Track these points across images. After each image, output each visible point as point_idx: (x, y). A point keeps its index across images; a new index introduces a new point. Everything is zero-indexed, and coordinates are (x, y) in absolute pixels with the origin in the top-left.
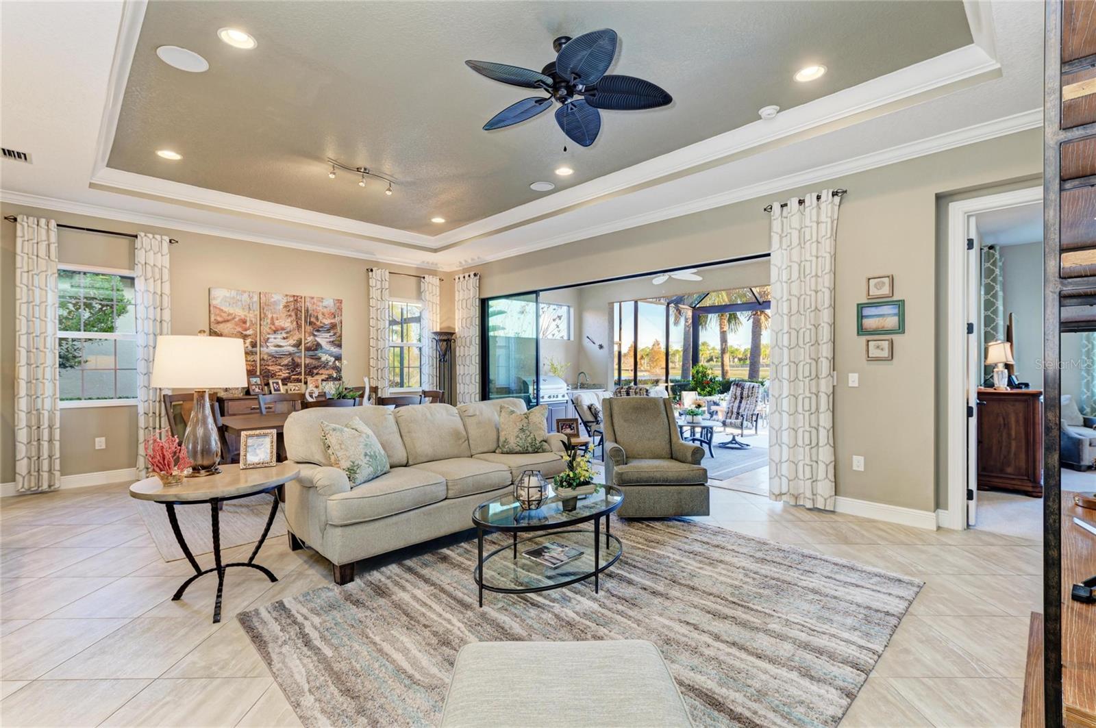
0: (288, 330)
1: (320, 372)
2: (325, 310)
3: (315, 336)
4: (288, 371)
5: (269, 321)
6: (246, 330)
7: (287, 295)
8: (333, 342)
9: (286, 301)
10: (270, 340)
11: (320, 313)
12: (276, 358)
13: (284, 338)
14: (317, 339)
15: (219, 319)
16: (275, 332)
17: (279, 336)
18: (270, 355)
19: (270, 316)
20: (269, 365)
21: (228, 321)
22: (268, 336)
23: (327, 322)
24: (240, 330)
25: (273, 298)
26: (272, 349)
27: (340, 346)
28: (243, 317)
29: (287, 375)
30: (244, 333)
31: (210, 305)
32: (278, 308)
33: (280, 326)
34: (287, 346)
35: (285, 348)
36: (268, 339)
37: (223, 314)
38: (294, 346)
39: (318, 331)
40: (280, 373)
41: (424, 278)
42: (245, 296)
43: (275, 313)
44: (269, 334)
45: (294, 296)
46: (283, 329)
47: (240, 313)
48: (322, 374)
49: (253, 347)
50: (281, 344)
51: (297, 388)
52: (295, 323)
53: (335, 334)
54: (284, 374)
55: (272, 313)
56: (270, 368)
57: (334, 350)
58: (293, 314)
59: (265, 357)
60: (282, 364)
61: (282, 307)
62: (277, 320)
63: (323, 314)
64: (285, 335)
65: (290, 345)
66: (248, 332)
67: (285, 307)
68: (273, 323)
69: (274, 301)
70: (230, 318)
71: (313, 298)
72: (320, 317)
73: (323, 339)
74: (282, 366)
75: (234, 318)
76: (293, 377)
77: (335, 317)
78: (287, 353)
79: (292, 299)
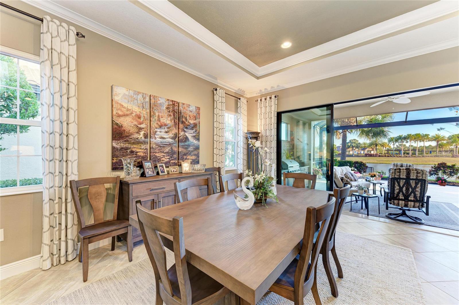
0: (169, 126)
1: (188, 158)
2: (190, 113)
3: (185, 131)
4: (168, 157)
5: (156, 118)
6: (141, 124)
7: (168, 100)
8: (195, 136)
9: (168, 104)
10: (158, 133)
11: (188, 115)
12: (161, 146)
13: (166, 132)
14: (186, 134)
15: (120, 113)
16: (160, 127)
17: (163, 130)
18: (157, 144)
19: (157, 114)
20: (156, 153)
21: (127, 115)
22: (156, 130)
23: (192, 122)
24: (136, 123)
25: (159, 100)
26: (159, 140)
27: (198, 139)
28: (138, 113)
29: (168, 160)
30: (139, 126)
31: (112, 100)
32: (162, 108)
33: (164, 122)
34: (168, 138)
35: (167, 140)
36: (156, 132)
37: (123, 109)
38: (172, 138)
39: (187, 128)
40: (163, 159)
41: (240, 99)
42: (140, 97)
43: (161, 112)
44: (156, 128)
45: (173, 101)
46: (166, 125)
47: (137, 110)
48: (189, 159)
49: (145, 138)
50: (165, 136)
51: (175, 170)
52: (173, 121)
53: (196, 131)
54: (166, 159)
55: (158, 112)
56: (157, 155)
57: (195, 142)
58: (172, 114)
59: (154, 146)
60: (165, 151)
61: (165, 108)
62: (162, 118)
63: (189, 116)
64: (166, 130)
65: (169, 138)
66: (142, 126)
67: (167, 108)
68: (159, 120)
69: (160, 103)
70: (128, 113)
71: (184, 104)
72: (188, 118)
73: (189, 134)
74: (165, 153)
75: (132, 113)
76: (172, 161)
77: (196, 119)
78: (168, 144)
79: (171, 103)
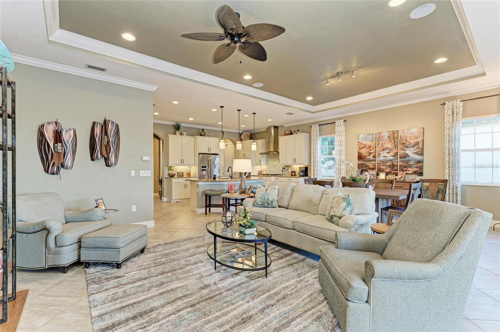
0: (390, 148)
1: (408, 169)
2: (411, 135)
3: (405, 150)
4: (390, 169)
5: (381, 145)
6: (371, 150)
7: (389, 132)
8: (416, 152)
9: (389, 134)
10: (381, 154)
11: (408, 138)
12: (384, 162)
13: (388, 153)
14: (406, 152)
15: (361, 147)
16: (383, 150)
17: (385, 152)
18: (381, 161)
19: (381, 143)
20: (380, 166)
21: (364, 147)
22: (380, 152)
23: (413, 142)
24: (368, 151)
25: (383, 134)
26: (382, 158)
27: (422, 154)
28: (370, 145)
29: (389, 170)
30: (370, 152)
31: (358, 142)
32: (384, 138)
33: (386, 147)
34: (390, 157)
35: (388, 157)
36: (380, 153)
37: (362, 145)
38: (393, 156)
39: (407, 147)
40: (386, 170)
42: (371, 136)
43: (383, 141)
44: (381, 151)
45: (393, 131)
46: (387, 148)
47: (368, 143)
48: (409, 171)
49: (374, 158)
50: (387, 156)
51: (392, 177)
52: (394, 144)
53: (418, 148)
54: (388, 170)
55: (382, 141)
56: (381, 167)
57: (418, 157)
58: (392, 140)
59: (379, 162)
60: (387, 165)
61: (387, 138)
62: (385, 144)
63: (410, 138)
64: (388, 151)
65: (391, 156)
66: (372, 152)
67: (389, 137)
68: (382, 146)
69: (384, 136)
70: (365, 146)
71: (403, 130)
72: (408, 139)
73: (410, 152)
74: (387, 166)
75: (366, 146)
76: (393, 172)
77: (418, 138)
78: (389, 160)
79: (392, 133)
